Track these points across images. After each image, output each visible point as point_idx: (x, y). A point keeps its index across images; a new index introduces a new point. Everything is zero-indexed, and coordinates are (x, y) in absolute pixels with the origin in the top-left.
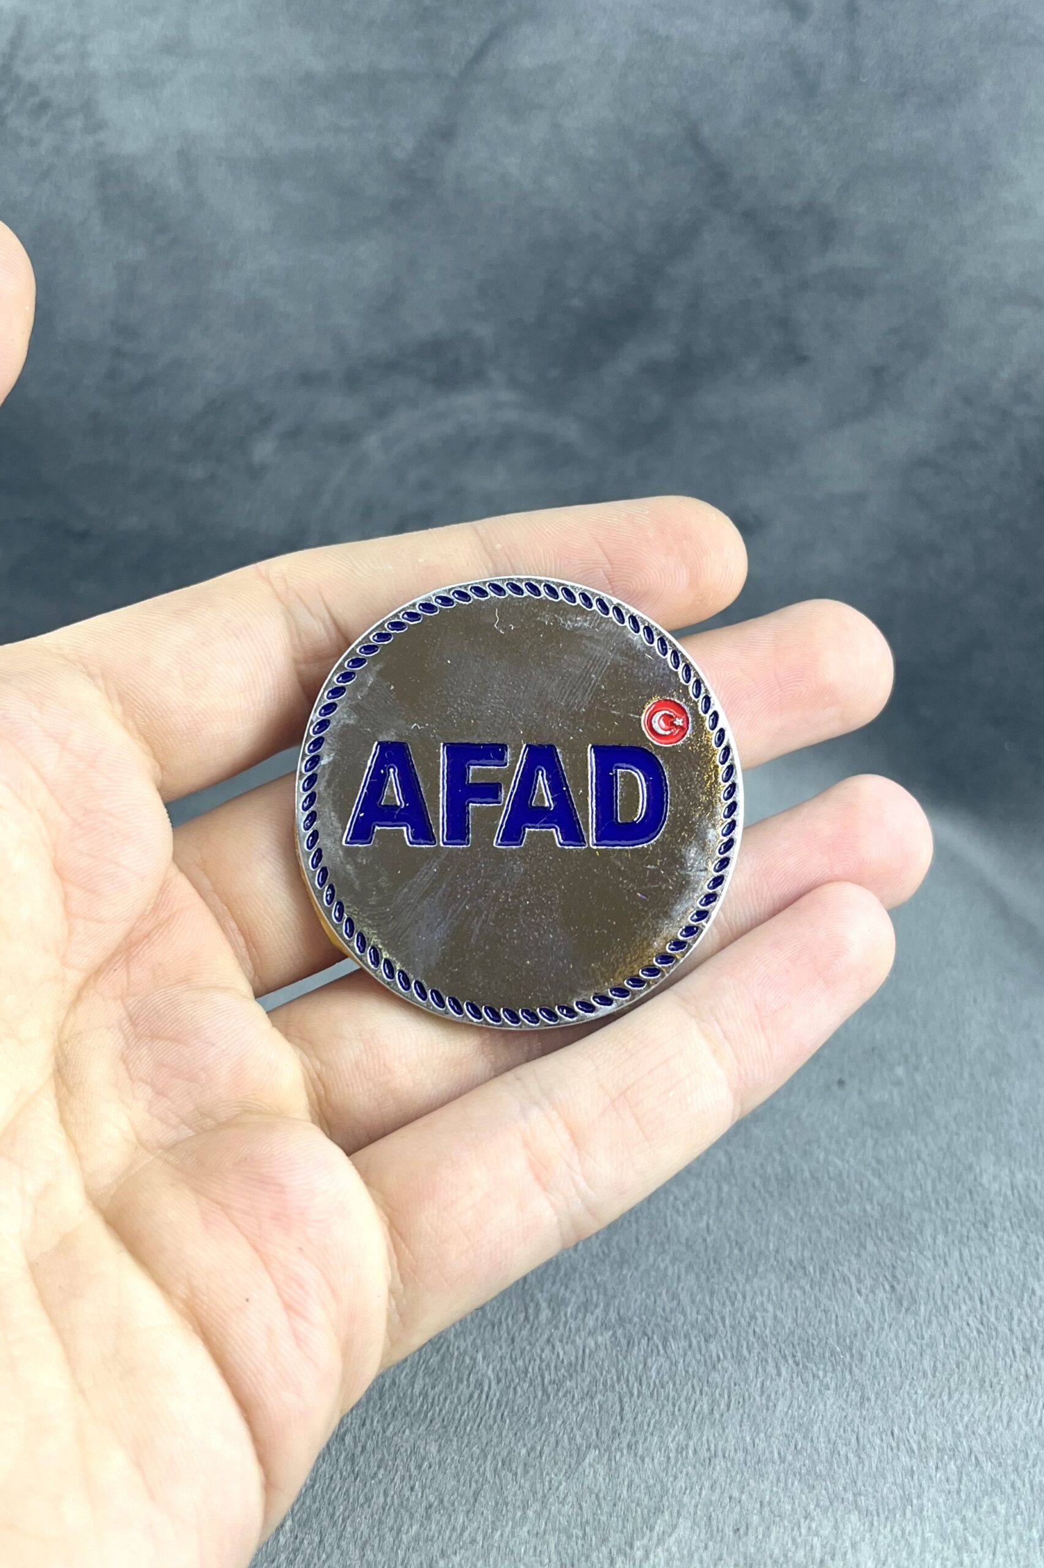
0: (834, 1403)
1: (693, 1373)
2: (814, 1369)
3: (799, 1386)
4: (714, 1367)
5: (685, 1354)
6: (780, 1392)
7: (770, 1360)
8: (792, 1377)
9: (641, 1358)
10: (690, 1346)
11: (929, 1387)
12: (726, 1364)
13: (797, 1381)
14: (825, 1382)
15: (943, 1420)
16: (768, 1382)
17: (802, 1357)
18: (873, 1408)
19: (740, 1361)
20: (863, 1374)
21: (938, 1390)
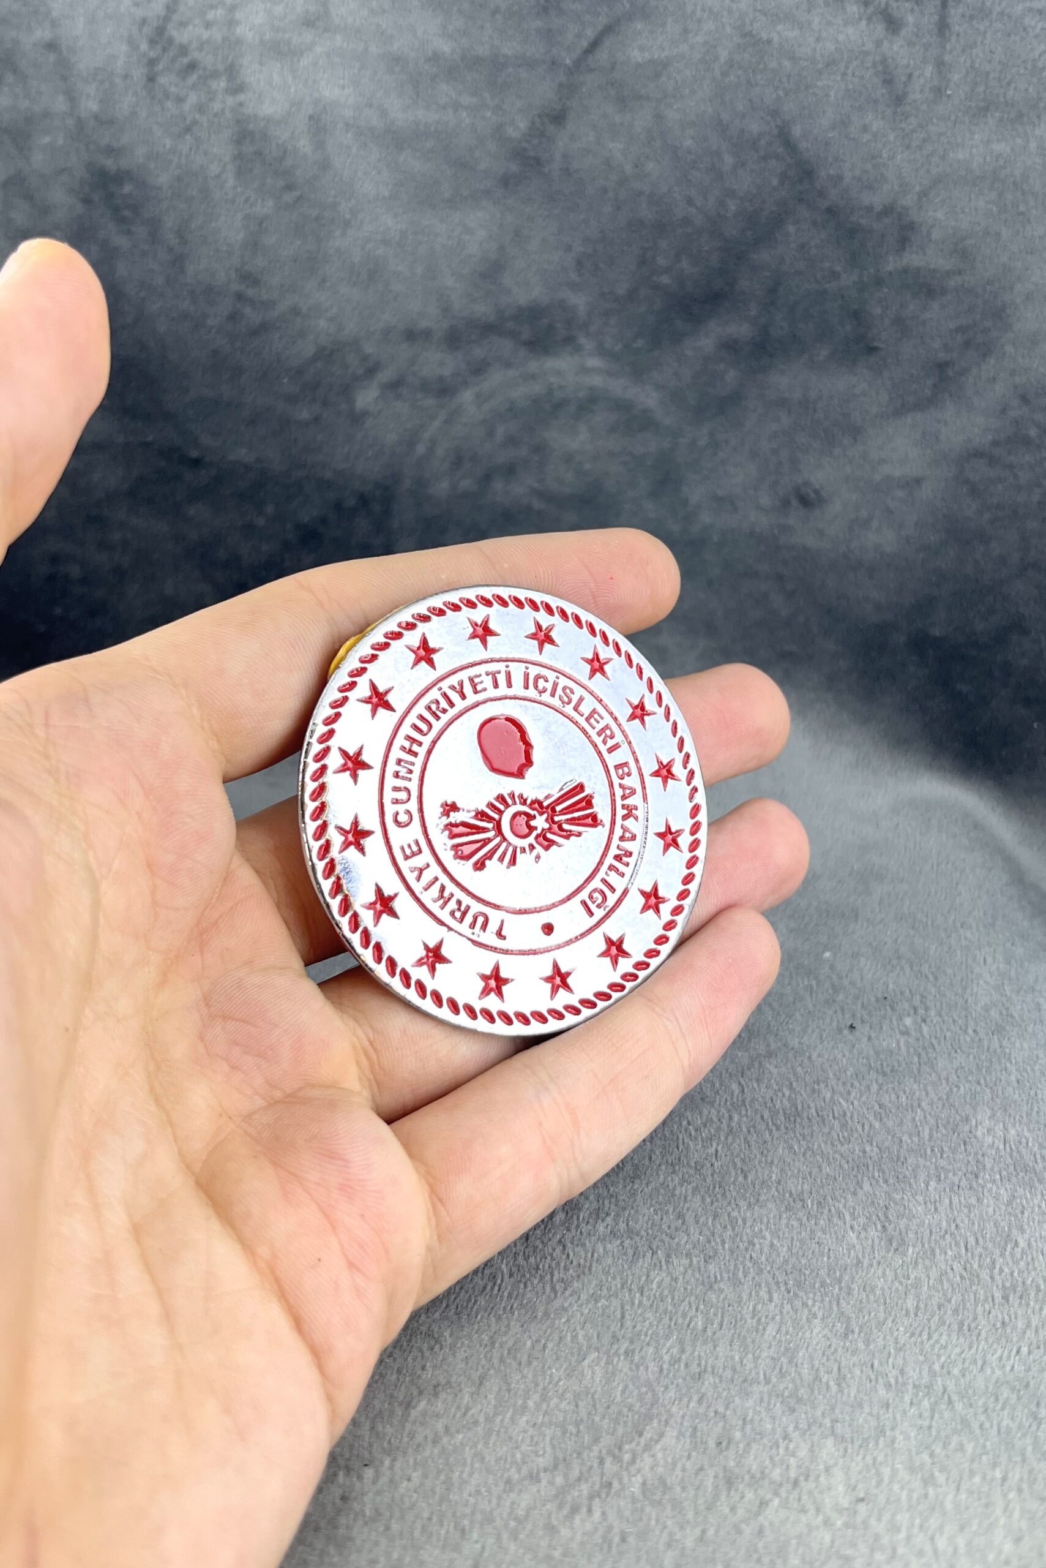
0: (819, 1332)
1: (691, 1290)
2: (805, 1298)
3: (788, 1313)
4: (711, 1287)
5: (686, 1271)
6: (770, 1316)
7: (763, 1285)
8: (783, 1304)
9: (645, 1270)
10: (691, 1265)
11: (911, 1326)
12: (722, 1285)
13: (787, 1307)
14: (813, 1311)
15: (921, 1358)
16: (760, 1306)
17: (794, 1285)
18: (856, 1340)
19: (736, 1283)
20: (849, 1307)
21: (919, 1329)
